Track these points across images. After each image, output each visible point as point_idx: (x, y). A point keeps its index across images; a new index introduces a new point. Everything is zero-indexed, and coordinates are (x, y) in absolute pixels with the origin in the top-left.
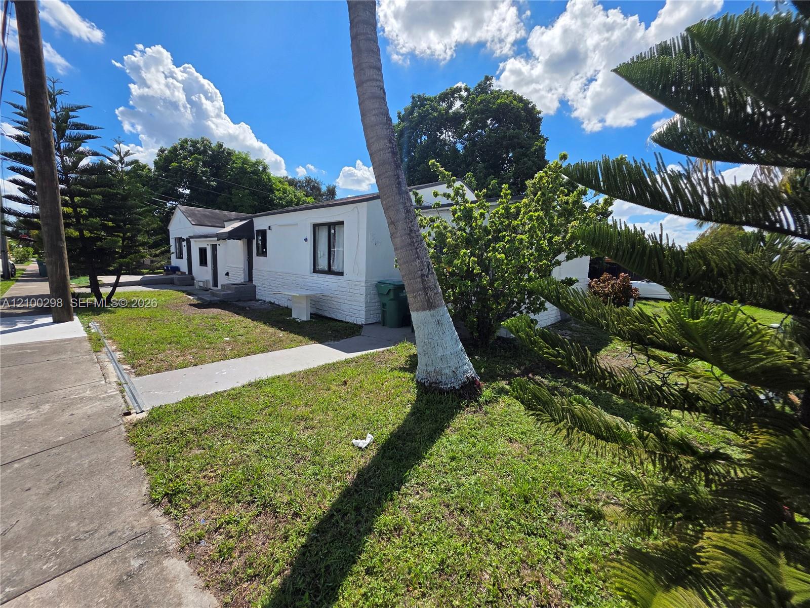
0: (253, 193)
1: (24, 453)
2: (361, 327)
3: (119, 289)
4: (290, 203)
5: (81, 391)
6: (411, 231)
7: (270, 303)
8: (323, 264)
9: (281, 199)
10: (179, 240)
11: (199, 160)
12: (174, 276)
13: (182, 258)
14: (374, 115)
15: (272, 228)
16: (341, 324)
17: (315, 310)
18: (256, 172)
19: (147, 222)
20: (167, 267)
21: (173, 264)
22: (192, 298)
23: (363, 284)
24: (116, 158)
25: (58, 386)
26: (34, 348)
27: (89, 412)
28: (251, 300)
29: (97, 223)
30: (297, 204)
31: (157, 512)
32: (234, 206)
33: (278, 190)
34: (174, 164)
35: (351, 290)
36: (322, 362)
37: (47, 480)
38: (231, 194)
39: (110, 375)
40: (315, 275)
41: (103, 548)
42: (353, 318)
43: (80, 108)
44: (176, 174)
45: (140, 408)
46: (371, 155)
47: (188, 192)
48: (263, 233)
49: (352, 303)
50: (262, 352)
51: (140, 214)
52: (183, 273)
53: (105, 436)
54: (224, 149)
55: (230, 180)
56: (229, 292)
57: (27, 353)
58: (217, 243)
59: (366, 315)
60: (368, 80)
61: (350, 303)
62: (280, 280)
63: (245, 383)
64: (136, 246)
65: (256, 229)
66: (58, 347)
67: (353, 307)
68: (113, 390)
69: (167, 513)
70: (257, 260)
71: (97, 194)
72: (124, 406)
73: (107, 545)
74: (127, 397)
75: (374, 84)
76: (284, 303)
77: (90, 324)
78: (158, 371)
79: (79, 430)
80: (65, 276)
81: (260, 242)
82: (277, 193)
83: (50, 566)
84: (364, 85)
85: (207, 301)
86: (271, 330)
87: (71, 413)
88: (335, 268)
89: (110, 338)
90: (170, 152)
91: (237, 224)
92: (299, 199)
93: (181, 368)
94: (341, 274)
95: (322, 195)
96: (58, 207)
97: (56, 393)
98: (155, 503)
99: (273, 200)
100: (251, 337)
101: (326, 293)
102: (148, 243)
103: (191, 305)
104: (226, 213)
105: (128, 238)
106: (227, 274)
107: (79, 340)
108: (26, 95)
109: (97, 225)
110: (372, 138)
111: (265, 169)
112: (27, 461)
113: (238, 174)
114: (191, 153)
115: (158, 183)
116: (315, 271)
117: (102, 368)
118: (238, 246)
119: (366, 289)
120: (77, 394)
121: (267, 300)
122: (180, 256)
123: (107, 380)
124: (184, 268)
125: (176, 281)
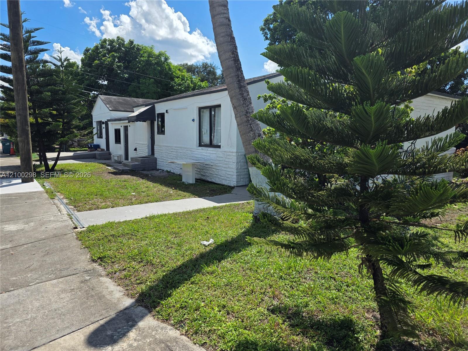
0: (157, 82)
1: (27, 242)
2: (232, 188)
3: (59, 162)
4: (187, 89)
5: (48, 218)
6: (247, 112)
7: (167, 171)
8: (206, 139)
9: (180, 85)
10: (100, 123)
11: (115, 57)
12: (96, 152)
13: (102, 137)
14: (222, 37)
15: (168, 111)
16: (218, 186)
17: (200, 176)
18: (159, 64)
19: (79, 110)
20: (91, 145)
21: (95, 143)
22: (110, 168)
23: (235, 154)
24: (59, 64)
25: (35, 215)
26: (16, 196)
27: (55, 227)
28: (153, 170)
29: (47, 112)
30: (194, 89)
31: (95, 264)
32: (142, 93)
33: (178, 77)
34: (97, 62)
35: (226, 160)
36: (196, 208)
37: (42, 251)
38: (139, 83)
39: (63, 210)
40: (200, 148)
41: (73, 273)
42: (228, 182)
43: (37, 29)
44: (98, 69)
45: (82, 226)
46: (221, 62)
47: (106, 83)
48: (162, 116)
49: (228, 170)
50: (156, 201)
51: (74, 104)
52: (103, 150)
53: (65, 237)
54: (134, 46)
55: (138, 71)
56: (137, 163)
57: (13, 198)
58: (128, 124)
59: (237, 179)
60: (218, 14)
61: (225, 169)
62: (175, 153)
63: (143, 217)
64: (72, 129)
65: (157, 112)
66: (29, 196)
67: (228, 173)
68: (66, 217)
69: (100, 265)
70: (157, 137)
71: (48, 91)
72: (73, 225)
73: (74, 272)
74: (74, 221)
75: (222, 16)
76: (177, 171)
77: (44, 184)
78: (90, 209)
79: (52, 234)
80: (29, 150)
81: (160, 123)
82: (176, 80)
83: (52, 276)
84: (216, 18)
85: (120, 170)
86: (165, 189)
87: (46, 227)
88: (215, 142)
89: (59, 192)
90: (93, 51)
91: (143, 109)
92: (195, 85)
93: (104, 208)
94: (219, 147)
95: (217, 79)
96: (26, 103)
97: (35, 218)
98: (94, 261)
99: (173, 86)
100: (150, 193)
101: (207, 163)
102: (79, 126)
103: (109, 173)
104: (136, 100)
105: (66, 123)
106: (136, 150)
107: (40, 193)
108: (9, 27)
109: (47, 114)
110: (221, 51)
111: (166, 59)
112: (30, 245)
113: (144, 66)
114: (109, 51)
115: (84, 78)
116: (200, 145)
117: (57, 207)
118: (143, 127)
119: (237, 158)
120: (47, 219)
121: (165, 169)
122: (101, 137)
123: (62, 213)
124: (103, 146)
125: (97, 156)
